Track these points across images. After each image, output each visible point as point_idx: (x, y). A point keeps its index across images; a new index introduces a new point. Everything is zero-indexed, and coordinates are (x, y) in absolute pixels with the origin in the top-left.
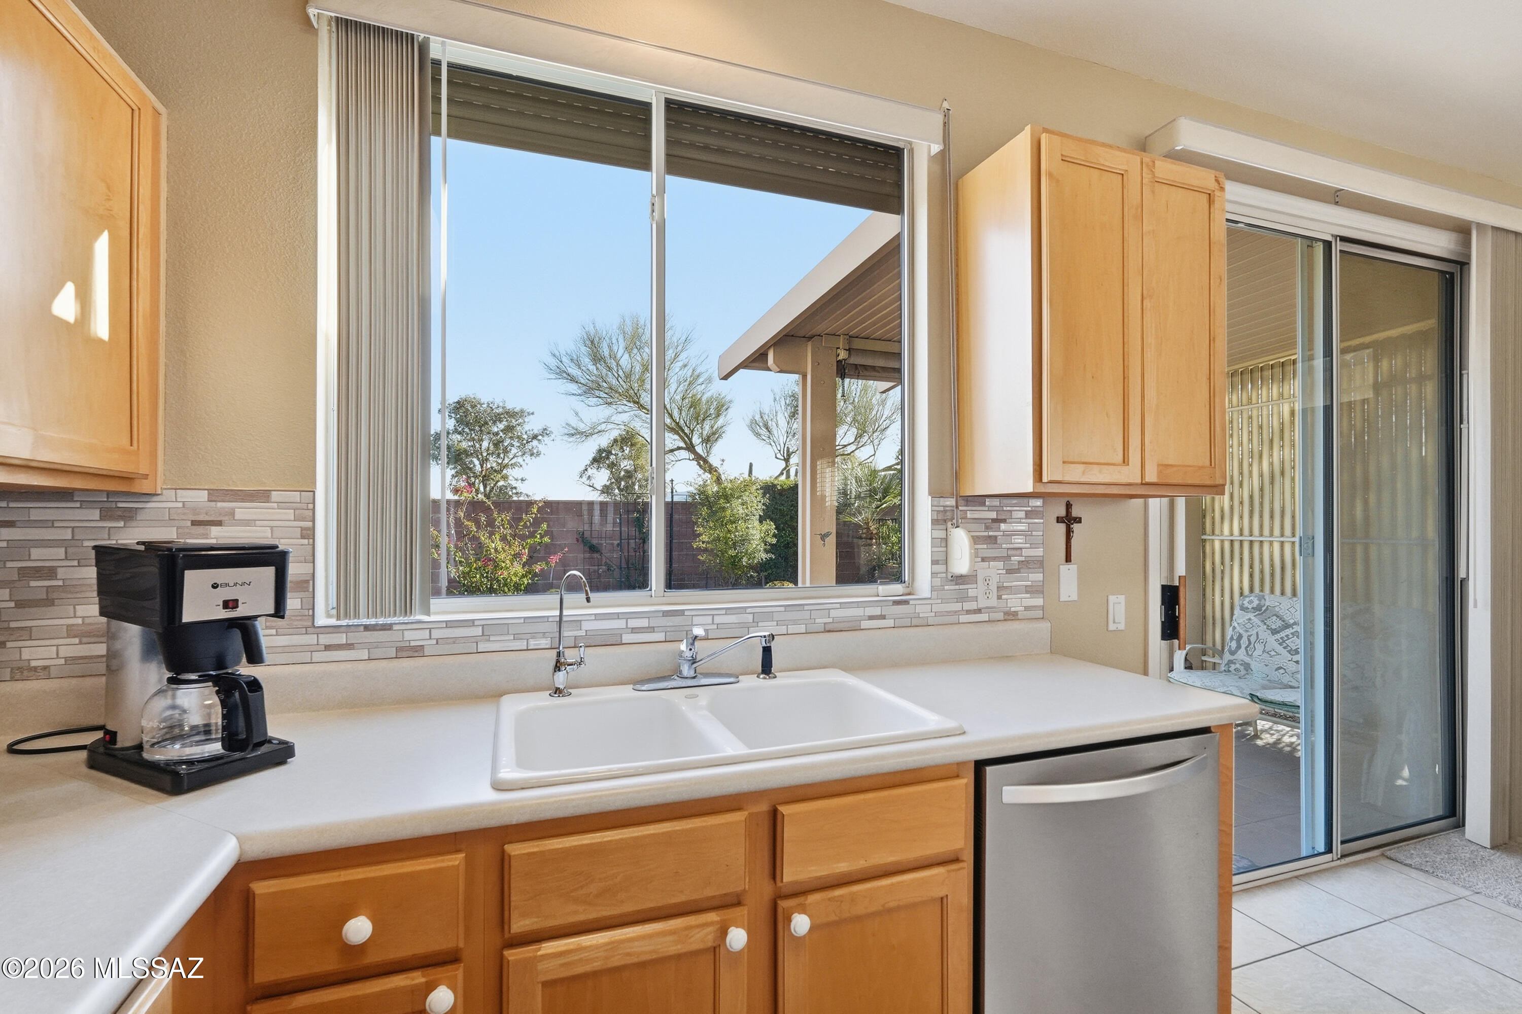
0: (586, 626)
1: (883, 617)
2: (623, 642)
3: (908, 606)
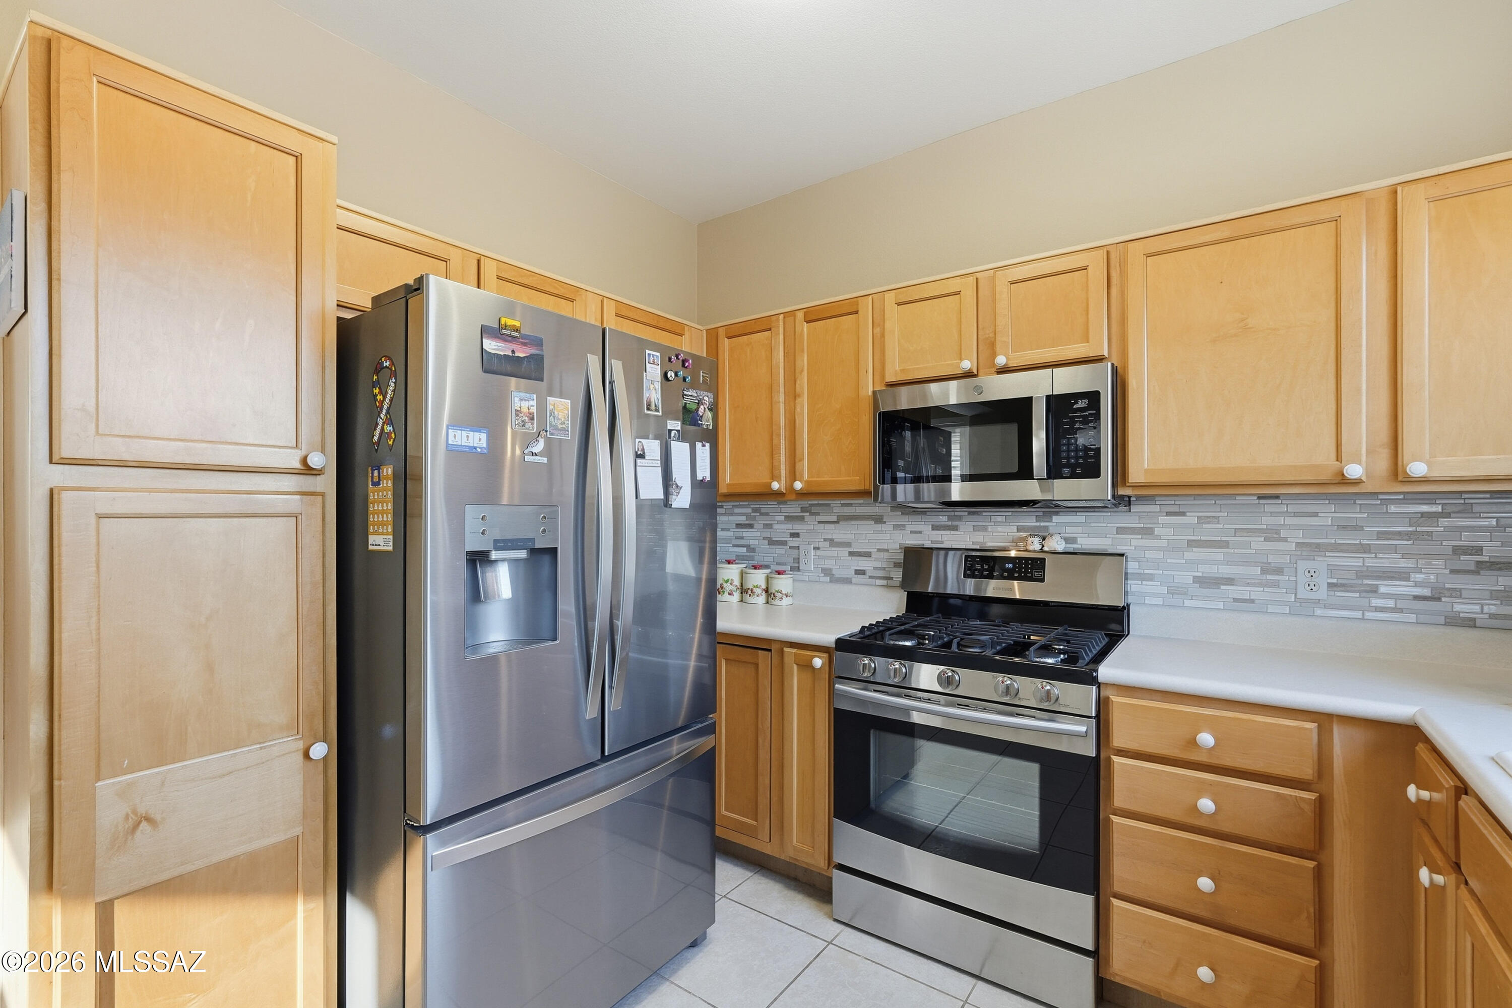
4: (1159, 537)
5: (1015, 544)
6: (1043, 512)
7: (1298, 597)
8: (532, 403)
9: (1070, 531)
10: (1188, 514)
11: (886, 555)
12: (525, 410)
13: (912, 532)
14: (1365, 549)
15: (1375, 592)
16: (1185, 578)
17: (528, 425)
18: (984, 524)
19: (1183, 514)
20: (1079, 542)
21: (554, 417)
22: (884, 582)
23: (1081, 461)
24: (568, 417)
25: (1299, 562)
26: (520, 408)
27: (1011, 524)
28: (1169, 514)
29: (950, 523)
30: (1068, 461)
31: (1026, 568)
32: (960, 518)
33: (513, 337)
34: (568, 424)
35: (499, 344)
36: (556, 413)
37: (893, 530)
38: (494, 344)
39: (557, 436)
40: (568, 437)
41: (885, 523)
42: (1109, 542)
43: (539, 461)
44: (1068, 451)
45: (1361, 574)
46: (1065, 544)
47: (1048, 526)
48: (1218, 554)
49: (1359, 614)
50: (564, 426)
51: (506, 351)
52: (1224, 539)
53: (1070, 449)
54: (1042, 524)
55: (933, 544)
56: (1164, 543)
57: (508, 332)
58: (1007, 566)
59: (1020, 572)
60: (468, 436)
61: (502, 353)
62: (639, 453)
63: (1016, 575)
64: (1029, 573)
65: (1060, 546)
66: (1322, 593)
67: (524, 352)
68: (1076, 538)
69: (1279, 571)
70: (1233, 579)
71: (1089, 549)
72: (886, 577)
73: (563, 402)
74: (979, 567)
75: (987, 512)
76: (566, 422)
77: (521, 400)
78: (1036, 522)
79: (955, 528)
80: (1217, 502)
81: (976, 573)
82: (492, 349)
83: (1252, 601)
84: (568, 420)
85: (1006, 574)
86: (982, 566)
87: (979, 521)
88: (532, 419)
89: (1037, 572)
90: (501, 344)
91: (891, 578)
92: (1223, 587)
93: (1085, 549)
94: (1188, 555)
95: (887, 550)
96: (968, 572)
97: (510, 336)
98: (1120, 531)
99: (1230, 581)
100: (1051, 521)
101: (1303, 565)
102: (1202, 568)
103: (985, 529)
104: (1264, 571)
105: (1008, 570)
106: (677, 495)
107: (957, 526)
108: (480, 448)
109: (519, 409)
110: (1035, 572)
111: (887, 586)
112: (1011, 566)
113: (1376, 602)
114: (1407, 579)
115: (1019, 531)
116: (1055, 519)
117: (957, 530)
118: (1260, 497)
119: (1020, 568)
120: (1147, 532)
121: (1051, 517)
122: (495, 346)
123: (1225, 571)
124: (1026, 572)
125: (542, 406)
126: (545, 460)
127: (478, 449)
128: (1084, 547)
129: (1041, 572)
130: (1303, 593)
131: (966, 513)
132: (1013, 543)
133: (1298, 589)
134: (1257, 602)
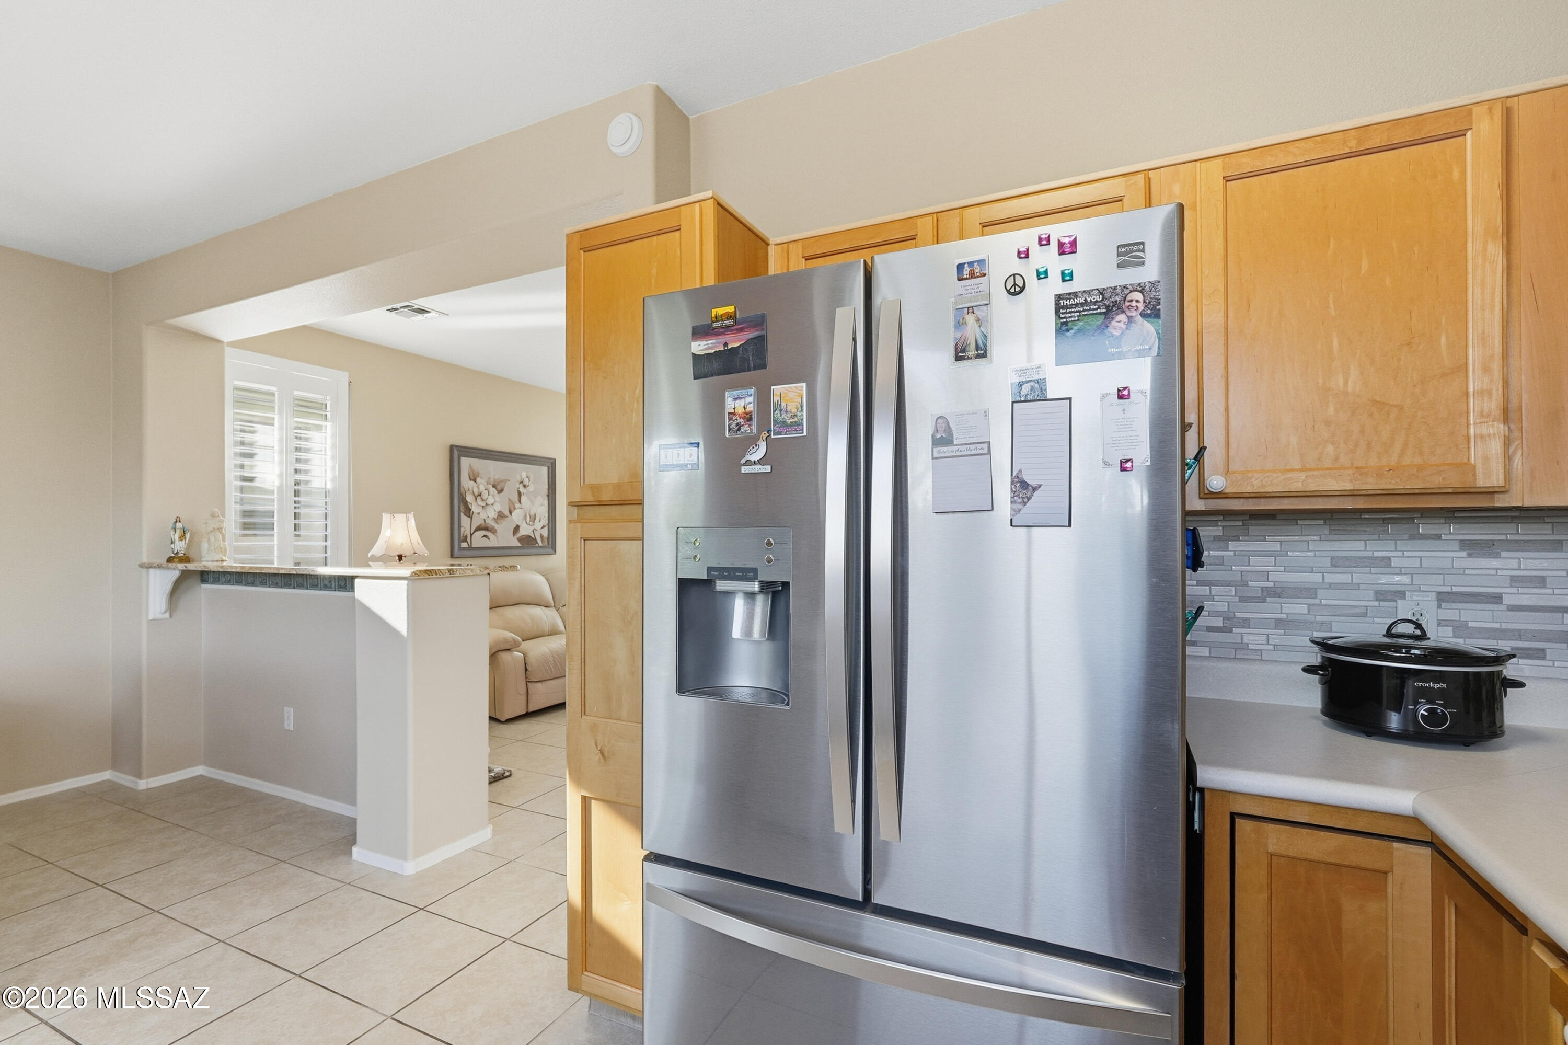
8: (750, 399)
12: (740, 410)
17: (745, 428)
21: (781, 410)
24: (802, 407)
26: (734, 409)
33: (728, 327)
34: (802, 415)
35: (709, 342)
36: (783, 404)
38: (704, 344)
39: (786, 434)
40: (803, 433)
43: (759, 472)
50: (796, 420)
51: (716, 346)
57: (719, 324)
60: (678, 454)
61: (712, 351)
62: (938, 436)
67: (739, 341)
73: (794, 389)
76: (799, 414)
77: (735, 399)
82: (702, 350)
84: (802, 410)
88: (750, 419)
90: (712, 341)
97: (722, 327)
106: (1025, 503)
108: (690, 464)
109: (733, 411)
122: (705, 345)
125: (764, 400)
126: (767, 469)
127: (689, 466)
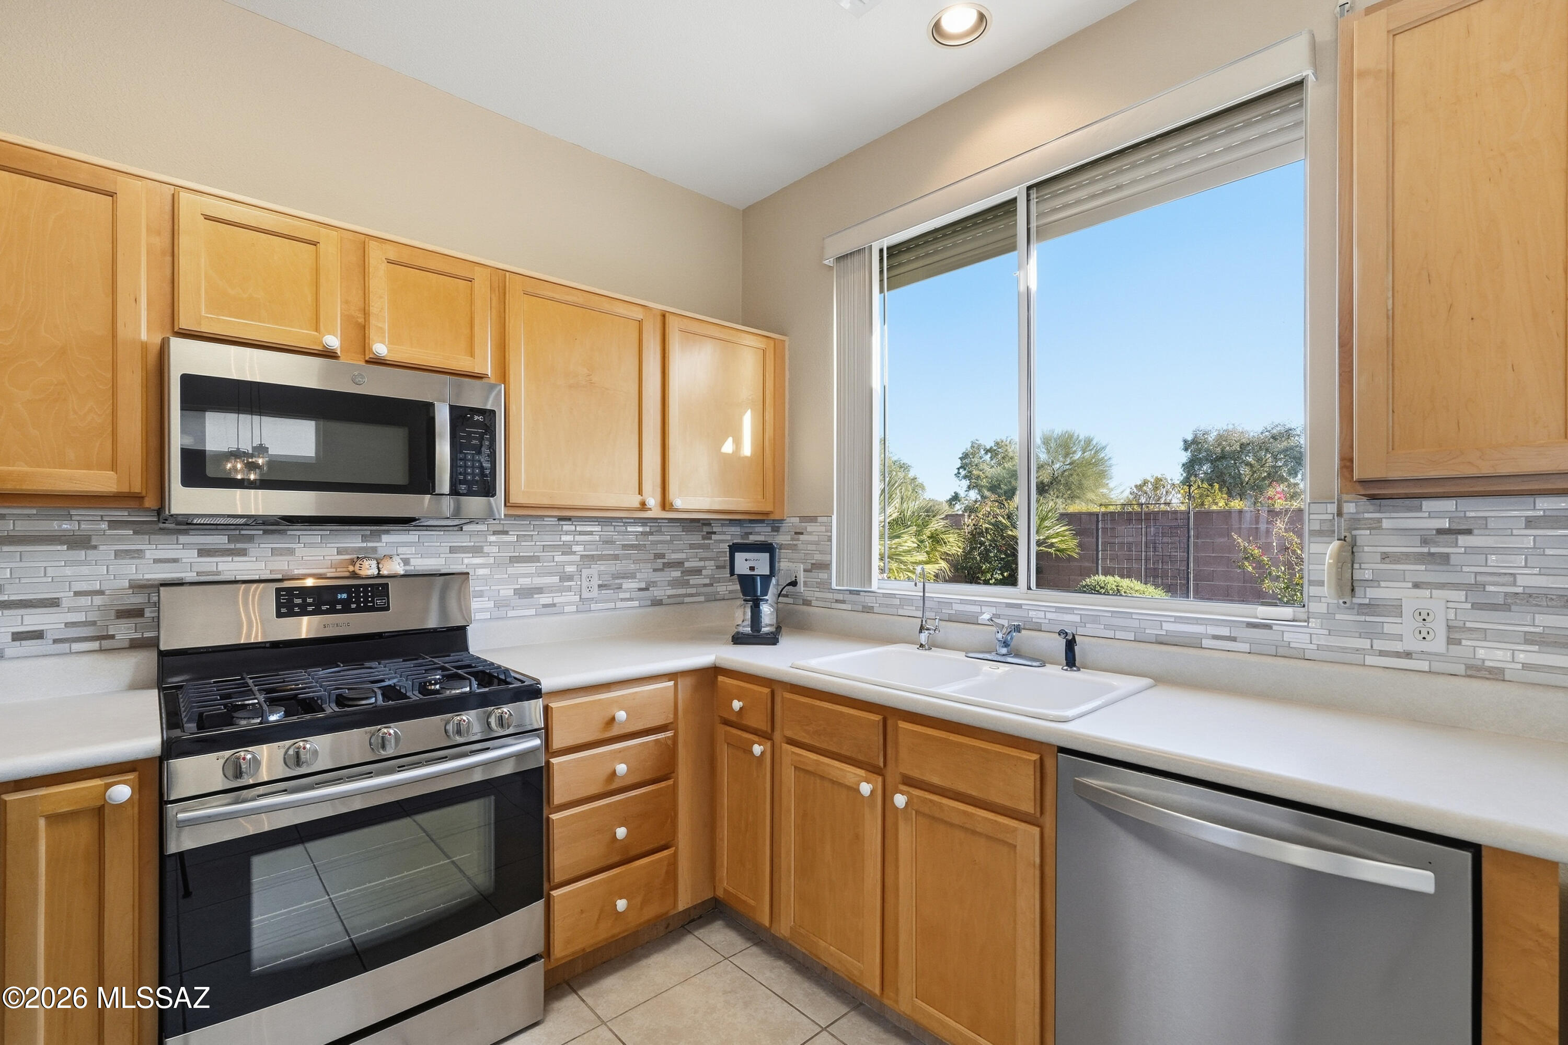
0: (956, 607)
1: (1234, 639)
2: (979, 622)
3: (1271, 631)
4: (488, 555)
5: (334, 570)
6: (371, 530)
7: (582, 597)
9: (405, 551)
10: (511, 533)
11: (98, 600)
13: (156, 561)
14: (616, 557)
15: (621, 588)
16: (507, 591)
18: (290, 546)
19: (506, 533)
20: (412, 564)
22: (95, 645)
23: (477, 478)
25: (583, 570)
27: (328, 545)
28: (495, 533)
29: (232, 546)
30: (465, 477)
31: (366, 597)
32: (251, 539)
37: (115, 559)
41: (95, 547)
42: (442, 561)
44: (473, 467)
45: (616, 576)
46: (404, 566)
47: (376, 547)
48: (531, 568)
49: (612, 605)
52: (536, 554)
53: (463, 465)
54: (370, 544)
55: (200, 577)
56: (492, 560)
58: (339, 596)
59: (358, 602)
63: (353, 606)
64: (370, 602)
65: (400, 569)
66: (595, 593)
68: (408, 558)
69: (570, 578)
70: (541, 588)
71: (423, 570)
72: (98, 636)
74: (298, 601)
75: (295, 531)
78: (362, 541)
79: (243, 553)
80: (532, 523)
81: (296, 609)
83: (554, 605)
85: (339, 607)
86: (304, 600)
87: (280, 543)
89: (379, 600)
91: (112, 637)
92: (536, 596)
93: (418, 571)
94: (511, 570)
95: (101, 593)
96: (283, 610)
98: (452, 550)
99: (540, 590)
100: (380, 541)
101: (585, 572)
102: (521, 581)
103: (291, 552)
104: (562, 579)
105: (341, 602)
107: (245, 549)
110: (377, 600)
111: (101, 650)
112: (344, 596)
113: (622, 595)
114: (635, 577)
115: (339, 553)
116: (385, 538)
117: (245, 555)
118: (561, 519)
119: (358, 597)
120: (477, 550)
121: (380, 536)
123: (539, 581)
124: (366, 602)
128: (417, 568)
129: (385, 599)
130: (586, 595)
131: (261, 532)
132: (331, 568)
133: (582, 591)
134: (557, 605)
